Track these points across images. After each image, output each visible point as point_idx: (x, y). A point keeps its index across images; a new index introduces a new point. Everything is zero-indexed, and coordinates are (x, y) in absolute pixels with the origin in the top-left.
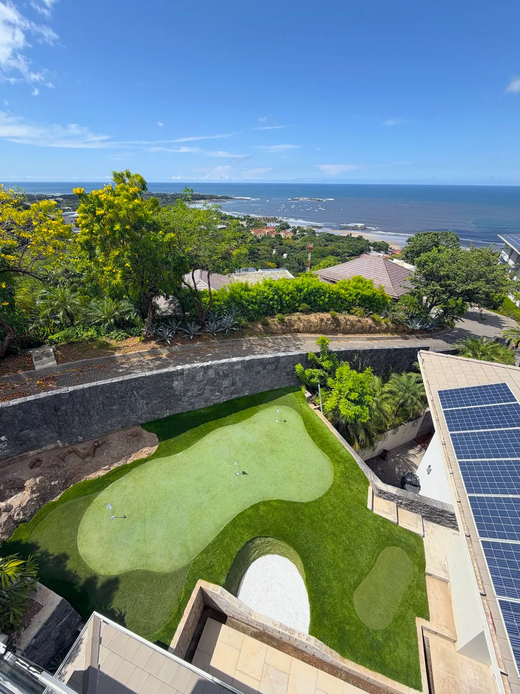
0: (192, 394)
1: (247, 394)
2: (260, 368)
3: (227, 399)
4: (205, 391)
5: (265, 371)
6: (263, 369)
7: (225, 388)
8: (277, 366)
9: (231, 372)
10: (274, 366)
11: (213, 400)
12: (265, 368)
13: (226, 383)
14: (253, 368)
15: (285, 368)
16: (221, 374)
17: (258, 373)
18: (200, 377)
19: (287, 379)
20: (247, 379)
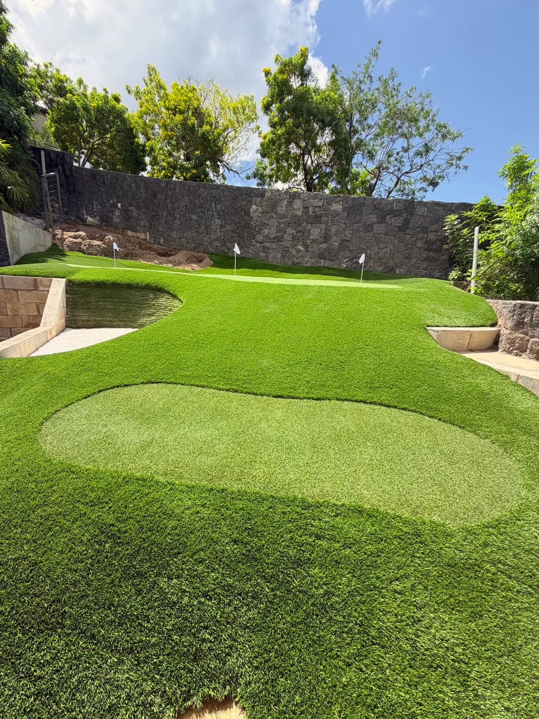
0: (269, 233)
1: (344, 266)
2: (373, 218)
3: (312, 263)
4: (285, 235)
5: (383, 226)
6: (378, 223)
7: (313, 241)
8: (407, 222)
9: (326, 215)
10: (398, 221)
11: (294, 256)
12: (382, 220)
13: (316, 232)
14: (361, 214)
15: (425, 230)
16: (311, 213)
17: (369, 227)
18: (283, 208)
19: (426, 259)
20: (348, 233)
